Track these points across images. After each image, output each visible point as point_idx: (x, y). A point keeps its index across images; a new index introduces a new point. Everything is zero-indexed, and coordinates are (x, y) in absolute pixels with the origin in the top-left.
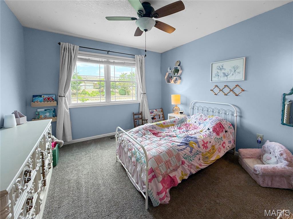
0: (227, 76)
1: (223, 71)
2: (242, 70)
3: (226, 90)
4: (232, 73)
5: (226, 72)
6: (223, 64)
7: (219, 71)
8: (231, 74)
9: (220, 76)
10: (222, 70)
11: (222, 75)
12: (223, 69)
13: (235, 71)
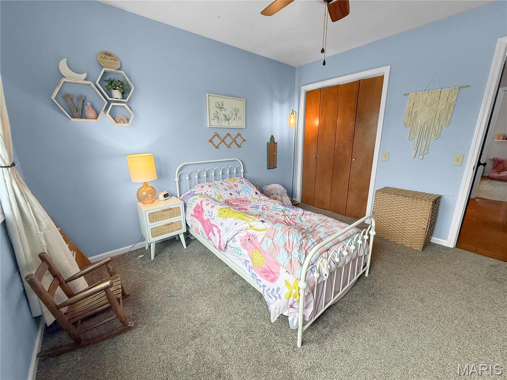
0: (228, 120)
1: (224, 112)
2: (242, 114)
3: (228, 140)
4: (233, 116)
5: (227, 113)
6: (223, 102)
7: (218, 110)
8: (232, 119)
9: (220, 118)
10: (222, 110)
11: (223, 118)
12: (223, 108)
13: (236, 114)
